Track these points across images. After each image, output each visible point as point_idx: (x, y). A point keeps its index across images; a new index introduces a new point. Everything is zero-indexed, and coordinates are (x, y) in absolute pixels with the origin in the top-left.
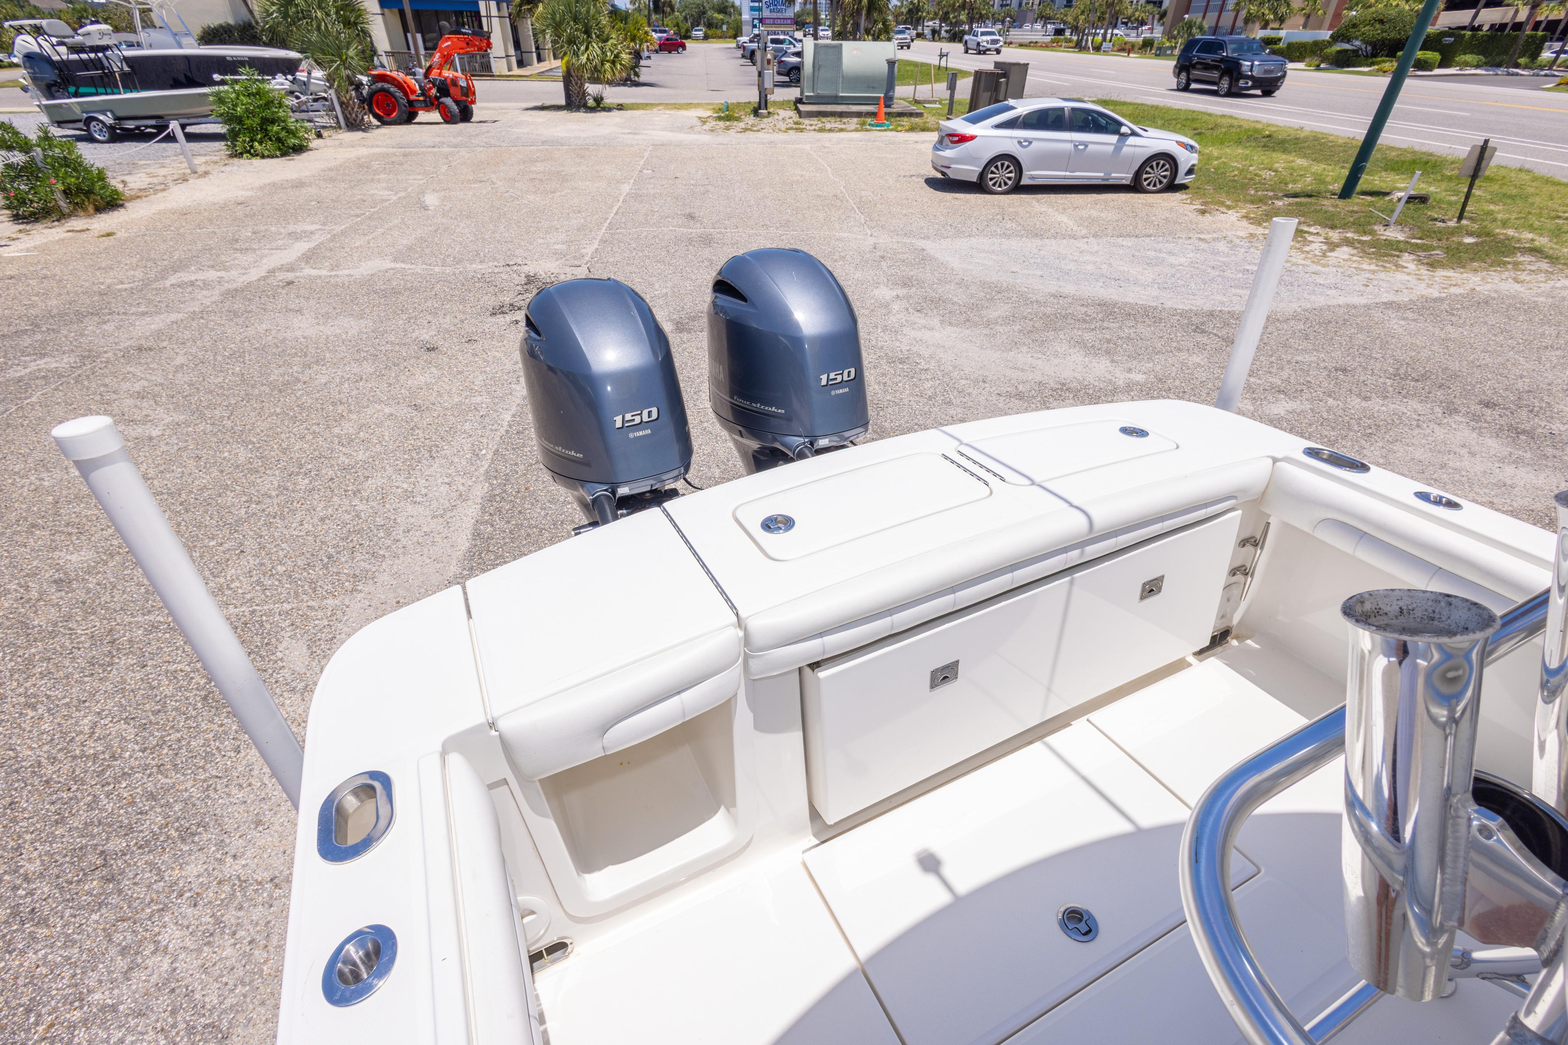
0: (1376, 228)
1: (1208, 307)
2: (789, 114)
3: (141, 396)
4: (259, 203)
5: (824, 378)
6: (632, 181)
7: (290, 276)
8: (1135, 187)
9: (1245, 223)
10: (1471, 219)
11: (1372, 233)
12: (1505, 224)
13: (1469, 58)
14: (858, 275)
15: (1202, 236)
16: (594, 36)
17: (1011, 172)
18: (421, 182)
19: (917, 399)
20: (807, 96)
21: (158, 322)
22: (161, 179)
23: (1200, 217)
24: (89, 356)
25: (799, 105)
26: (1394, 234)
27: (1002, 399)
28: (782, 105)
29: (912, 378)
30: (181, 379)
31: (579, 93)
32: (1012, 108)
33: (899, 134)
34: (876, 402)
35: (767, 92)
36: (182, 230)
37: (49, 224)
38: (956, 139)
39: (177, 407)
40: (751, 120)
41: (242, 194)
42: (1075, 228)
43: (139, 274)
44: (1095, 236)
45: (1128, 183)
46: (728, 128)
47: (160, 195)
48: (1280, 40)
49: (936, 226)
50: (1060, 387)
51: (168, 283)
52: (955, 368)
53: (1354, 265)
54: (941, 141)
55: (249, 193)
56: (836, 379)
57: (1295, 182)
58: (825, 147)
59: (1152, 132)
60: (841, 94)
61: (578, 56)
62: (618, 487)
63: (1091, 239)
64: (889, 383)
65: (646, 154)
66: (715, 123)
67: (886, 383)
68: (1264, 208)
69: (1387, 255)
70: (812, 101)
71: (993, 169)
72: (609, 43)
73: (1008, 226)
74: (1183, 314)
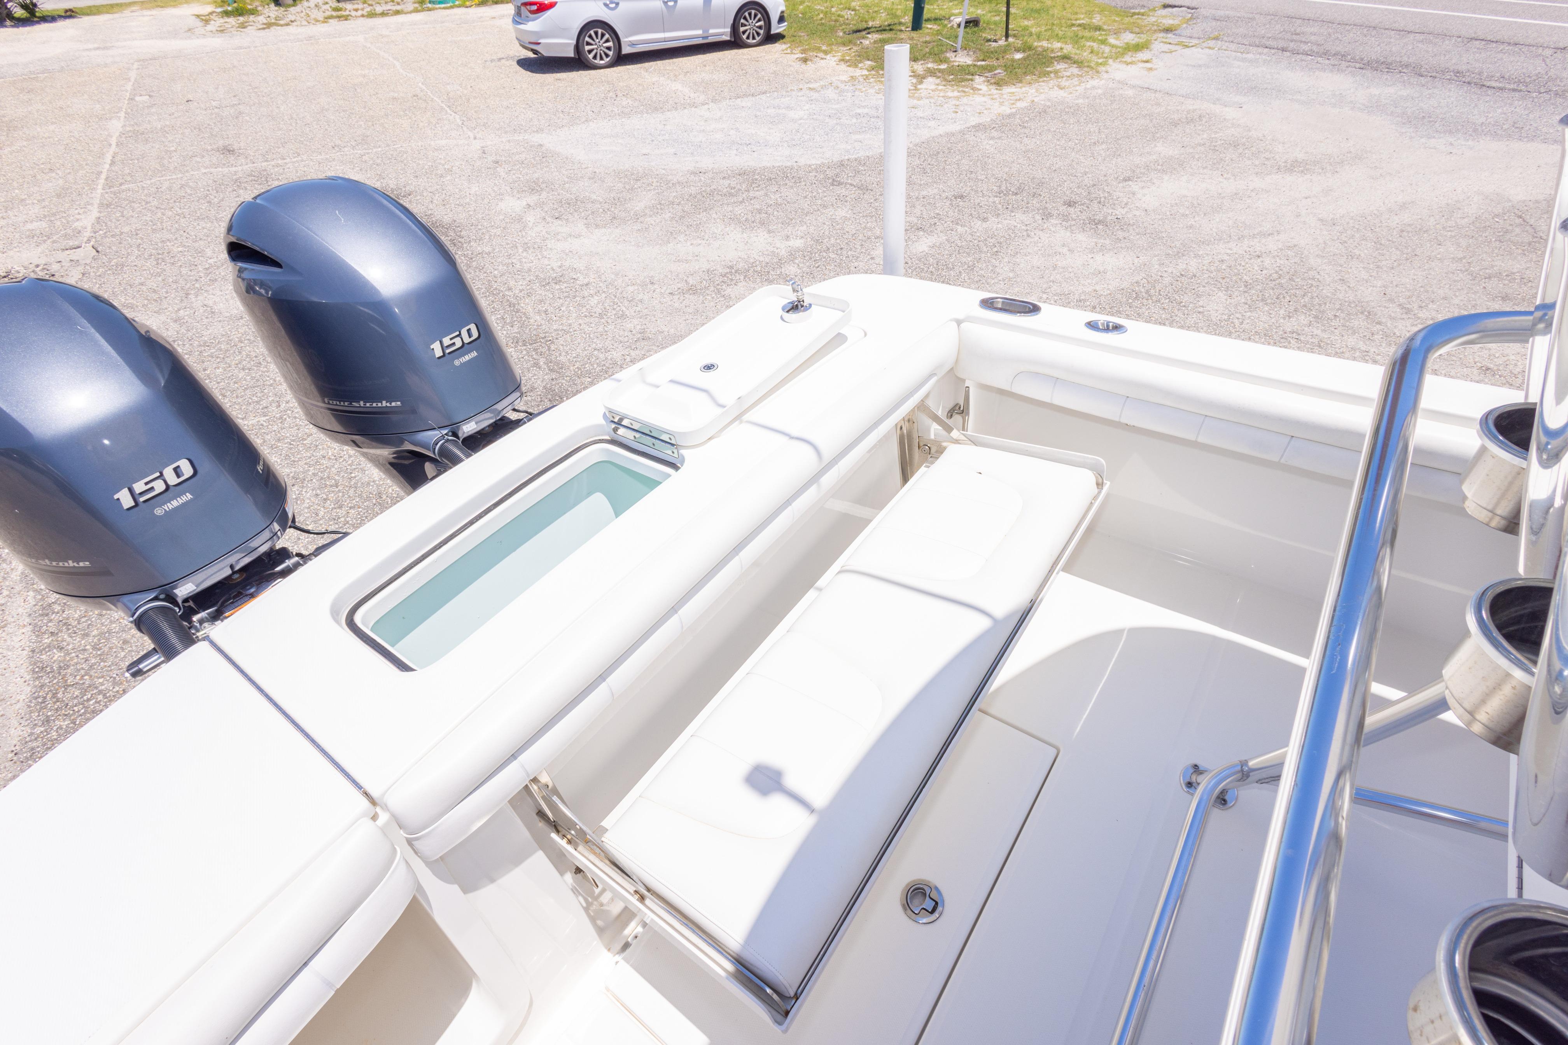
0: (948, 55)
1: (836, 158)
5: (437, 349)
6: (122, 114)
8: (735, 42)
9: (843, 67)
10: (1015, 36)
11: (946, 60)
12: (1039, 37)
14: (475, 189)
15: (811, 86)
17: (607, 41)
19: (587, 320)
23: (803, 66)
26: (963, 59)
27: (676, 297)
29: (575, 297)
33: (468, 10)
34: (542, 335)
38: (535, 8)
42: (692, 95)
44: (714, 100)
45: (728, 38)
46: (243, 26)
49: (547, 115)
50: (728, 270)
52: (617, 275)
53: (942, 94)
54: (518, 13)
56: (454, 344)
57: (874, 20)
58: (382, 36)
62: (175, 587)
63: (711, 105)
64: (551, 310)
65: (133, 75)
66: (222, 21)
67: (546, 311)
68: (855, 48)
69: (963, 80)
71: (587, 39)
73: (624, 103)
74: (818, 169)
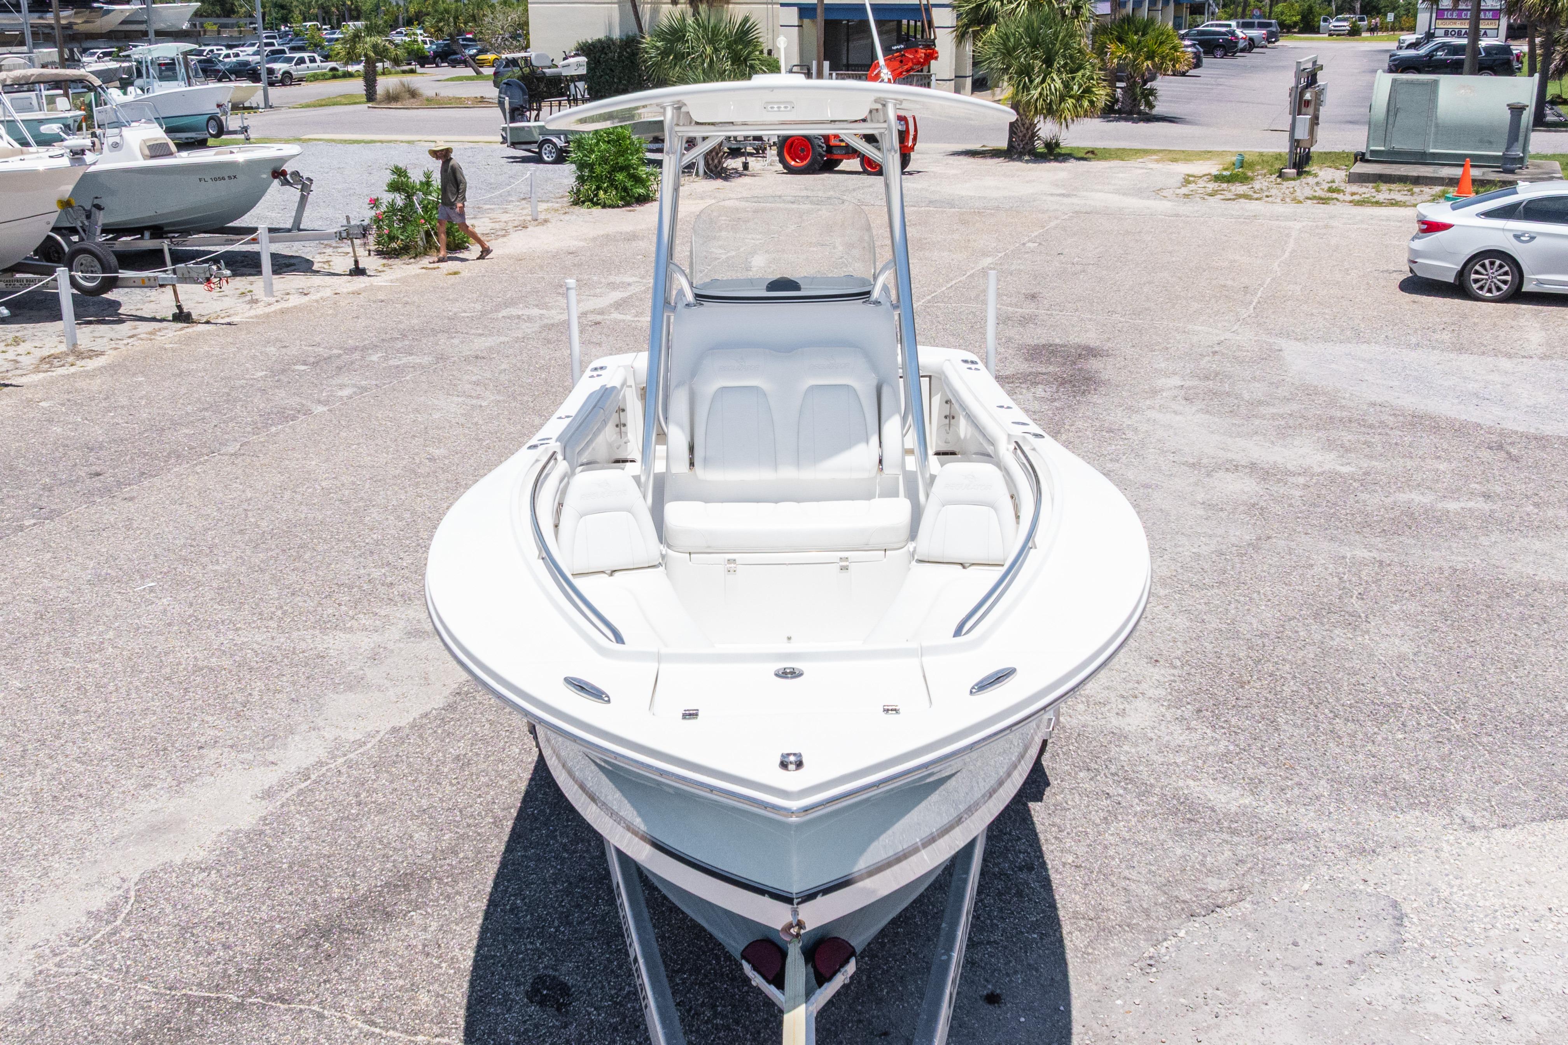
2: (1333, 177)
3: (477, 383)
4: (588, 254)
6: (1002, 254)
7: (599, 318)
14: (1162, 365)
16: (1057, 67)
17: (1506, 273)
18: (758, 242)
20: (1372, 151)
21: (490, 342)
22: (502, 225)
24: (441, 358)
25: (1357, 164)
28: (1337, 159)
30: (503, 378)
31: (1024, 136)
32: (1514, 193)
35: (1303, 144)
36: (515, 274)
37: (407, 261)
38: (1425, 226)
39: (499, 392)
40: (1263, 182)
41: (574, 244)
43: (478, 306)
44: (1546, 357)
46: (1213, 193)
47: (501, 240)
49: (1334, 329)
51: (500, 315)
55: (582, 244)
60: (1432, 151)
65: (1053, 223)
66: (1204, 184)
70: (1376, 158)
71: (1477, 267)
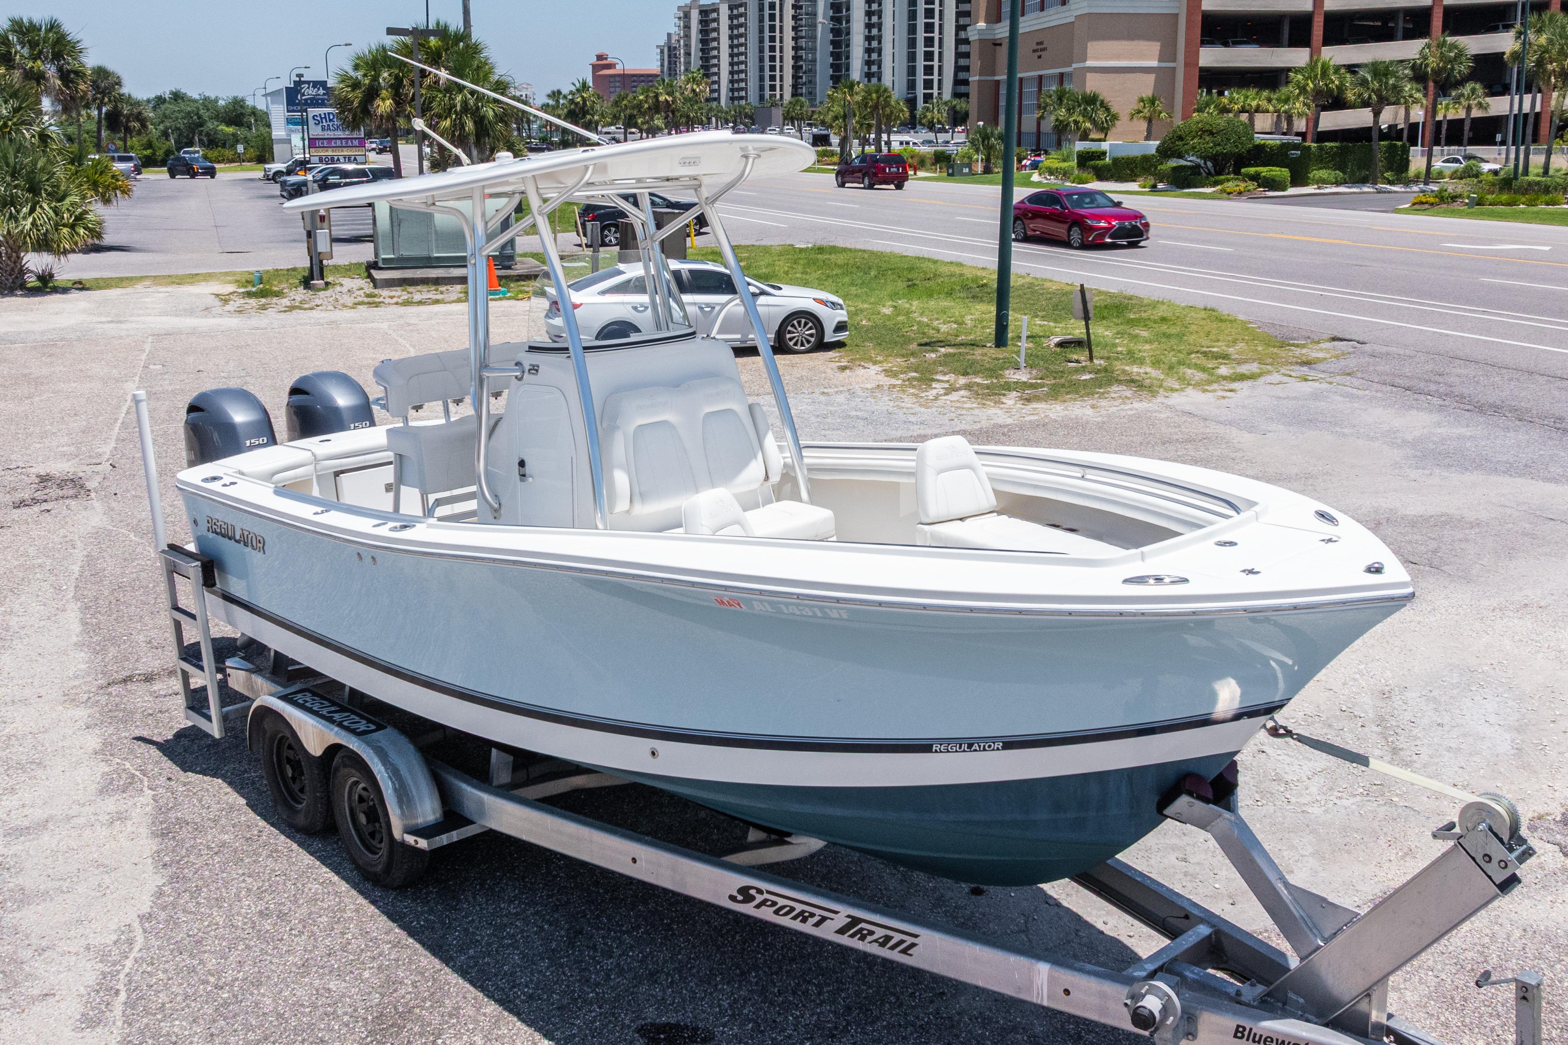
0: (1005, 372)
2: (359, 284)
6: (137, 379)
8: (781, 347)
9: (880, 376)
11: (997, 377)
12: (1133, 360)
13: (1323, 174)
15: (827, 391)
16: (44, 195)
20: (384, 259)
23: (837, 373)
25: (372, 271)
26: (1019, 376)
28: (348, 270)
31: (12, 269)
32: (620, 273)
33: (520, 303)
35: (321, 257)
40: (300, 294)
45: (771, 344)
46: (264, 308)
48: (1104, 153)
53: (957, 404)
54: (549, 309)
58: (409, 325)
59: (787, 290)
60: (435, 255)
61: (16, 220)
65: (148, 347)
66: (242, 301)
68: (912, 360)
69: (995, 395)
70: (390, 265)
72: (67, 201)
